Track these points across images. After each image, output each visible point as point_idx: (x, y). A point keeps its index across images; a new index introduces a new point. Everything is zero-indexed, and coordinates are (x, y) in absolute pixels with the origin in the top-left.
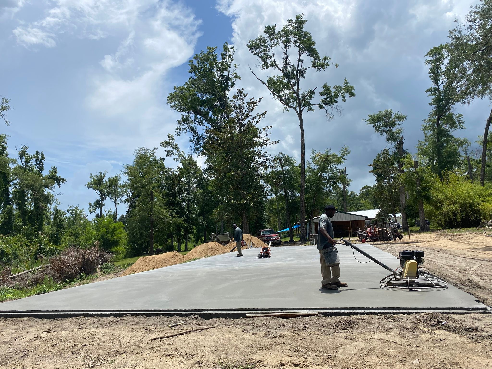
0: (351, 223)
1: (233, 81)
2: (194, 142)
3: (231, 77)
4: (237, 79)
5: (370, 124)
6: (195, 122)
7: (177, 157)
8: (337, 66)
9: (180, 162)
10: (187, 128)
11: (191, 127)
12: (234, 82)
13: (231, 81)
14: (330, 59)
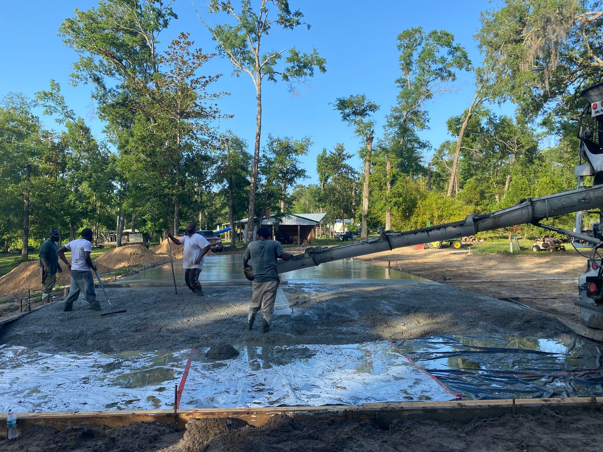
0: (299, 228)
1: (166, 18)
2: (99, 98)
3: (163, 12)
4: (173, 18)
5: (338, 109)
6: (101, 70)
7: (62, 117)
8: (309, 27)
9: (65, 124)
10: (89, 76)
11: (95, 75)
12: (167, 20)
13: (164, 18)
14: (303, 16)
